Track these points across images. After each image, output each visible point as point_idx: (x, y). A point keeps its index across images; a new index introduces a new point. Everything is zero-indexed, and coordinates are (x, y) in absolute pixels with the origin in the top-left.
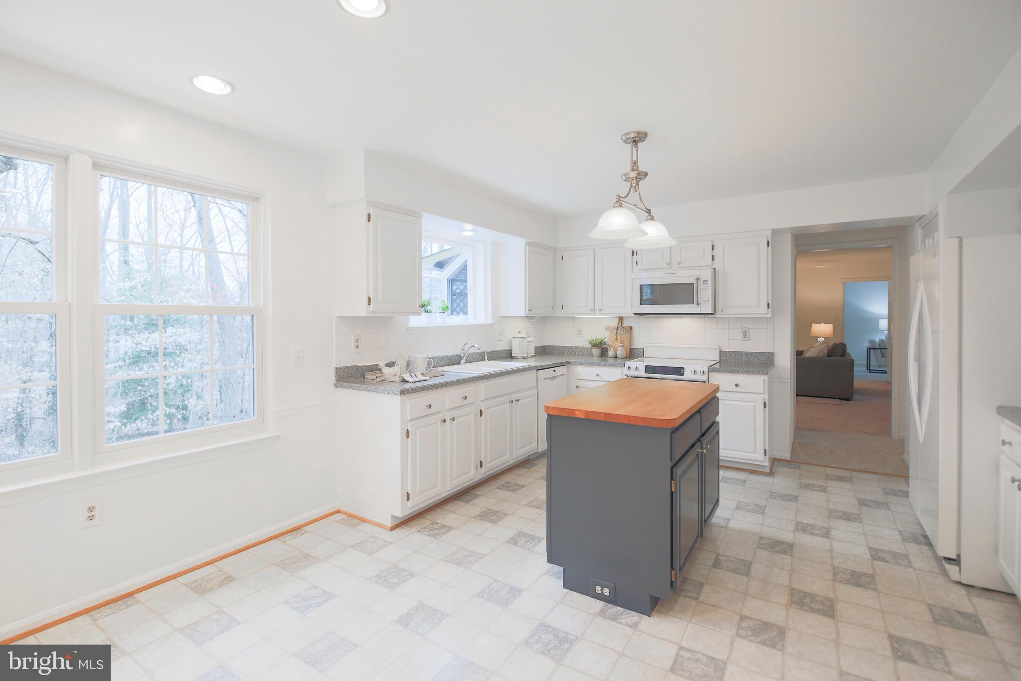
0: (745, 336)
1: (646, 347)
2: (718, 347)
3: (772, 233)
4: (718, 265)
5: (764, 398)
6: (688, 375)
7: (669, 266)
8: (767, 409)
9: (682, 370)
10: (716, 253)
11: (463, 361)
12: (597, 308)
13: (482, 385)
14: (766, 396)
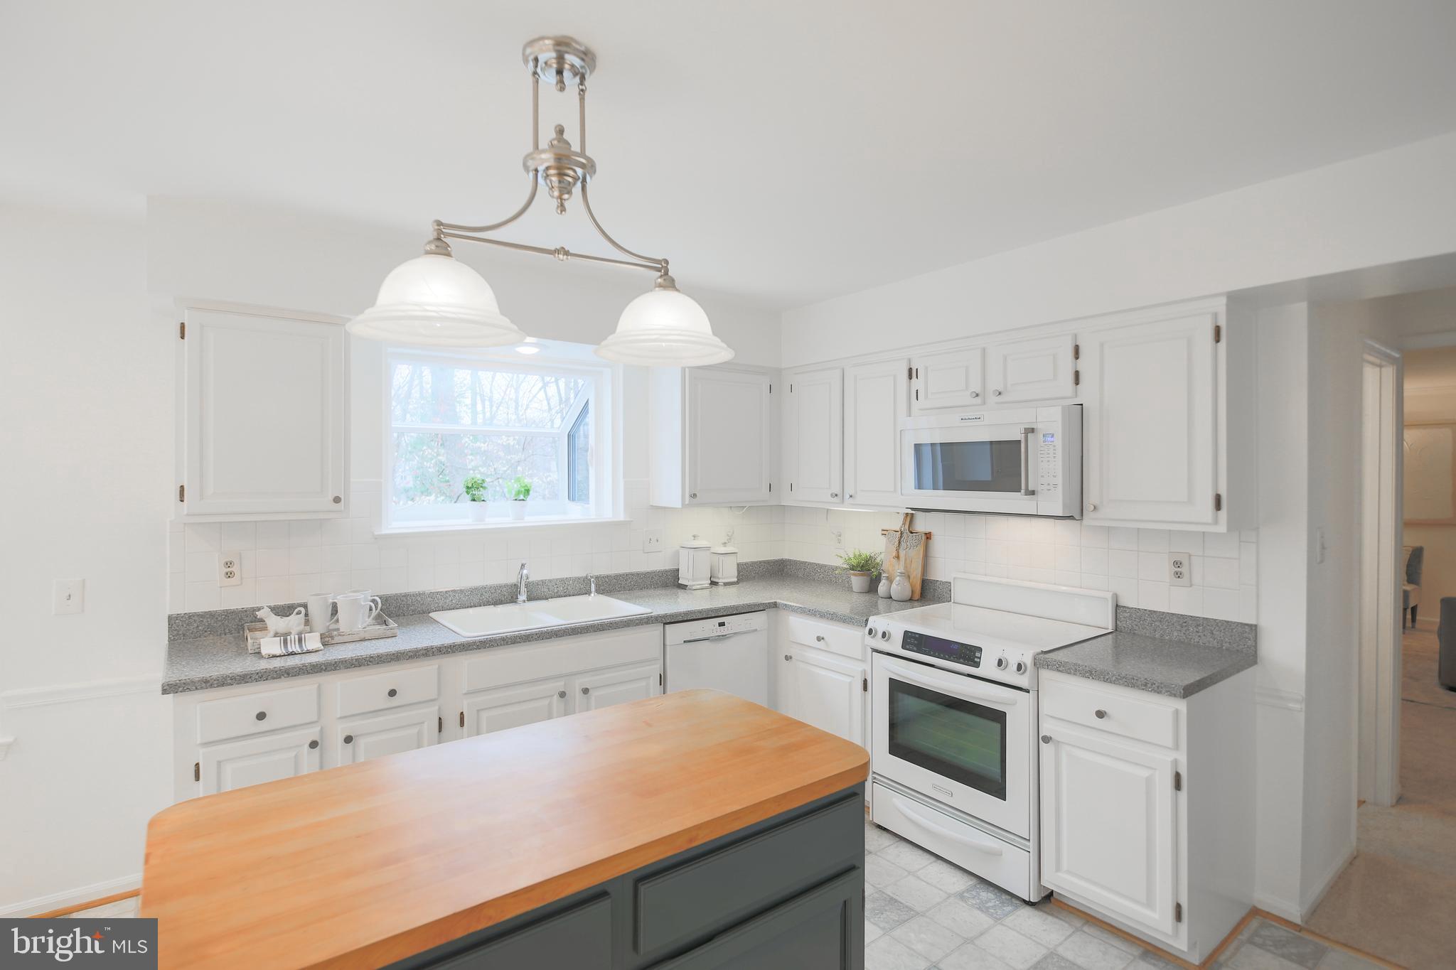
0: (1178, 575)
1: (955, 578)
2: (1109, 596)
3: (1227, 305)
4: (1087, 394)
5: (1175, 762)
6: (987, 667)
7: (978, 400)
8: (1183, 795)
9: (977, 654)
10: (1082, 365)
11: (523, 597)
12: (848, 491)
13: (464, 663)
14: (1183, 758)
